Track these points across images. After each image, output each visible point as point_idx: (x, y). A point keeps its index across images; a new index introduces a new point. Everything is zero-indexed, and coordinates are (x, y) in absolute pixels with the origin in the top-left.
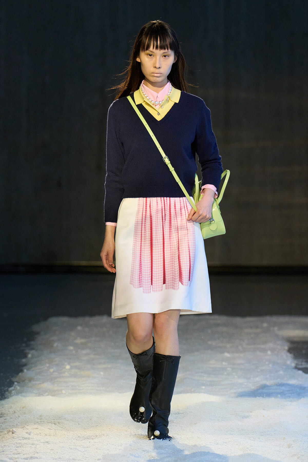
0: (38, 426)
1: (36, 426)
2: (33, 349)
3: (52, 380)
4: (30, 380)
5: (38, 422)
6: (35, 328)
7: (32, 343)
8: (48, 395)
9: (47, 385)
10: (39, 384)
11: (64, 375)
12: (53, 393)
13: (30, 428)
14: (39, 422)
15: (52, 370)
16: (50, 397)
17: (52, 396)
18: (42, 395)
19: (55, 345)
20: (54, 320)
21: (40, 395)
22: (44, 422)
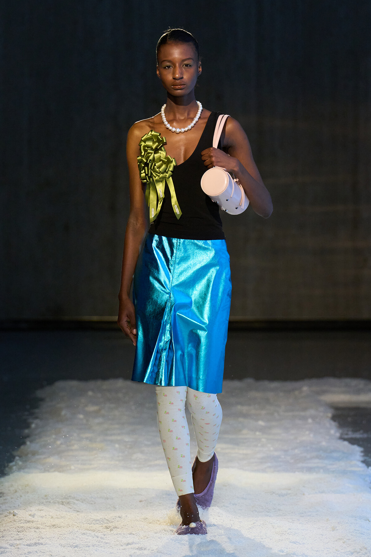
0: (43, 507)
1: (40, 507)
2: (36, 418)
3: (59, 453)
4: (34, 453)
5: (43, 503)
6: (39, 393)
7: (36, 411)
8: (55, 471)
9: (53, 460)
10: (44, 458)
11: (73, 448)
12: (59, 469)
13: (34, 509)
14: (44, 503)
15: (59, 442)
16: (57, 474)
17: (60, 472)
18: (48, 471)
19: (63, 413)
20: (60, 384)
21: (46, 470)
22: (50, 502)
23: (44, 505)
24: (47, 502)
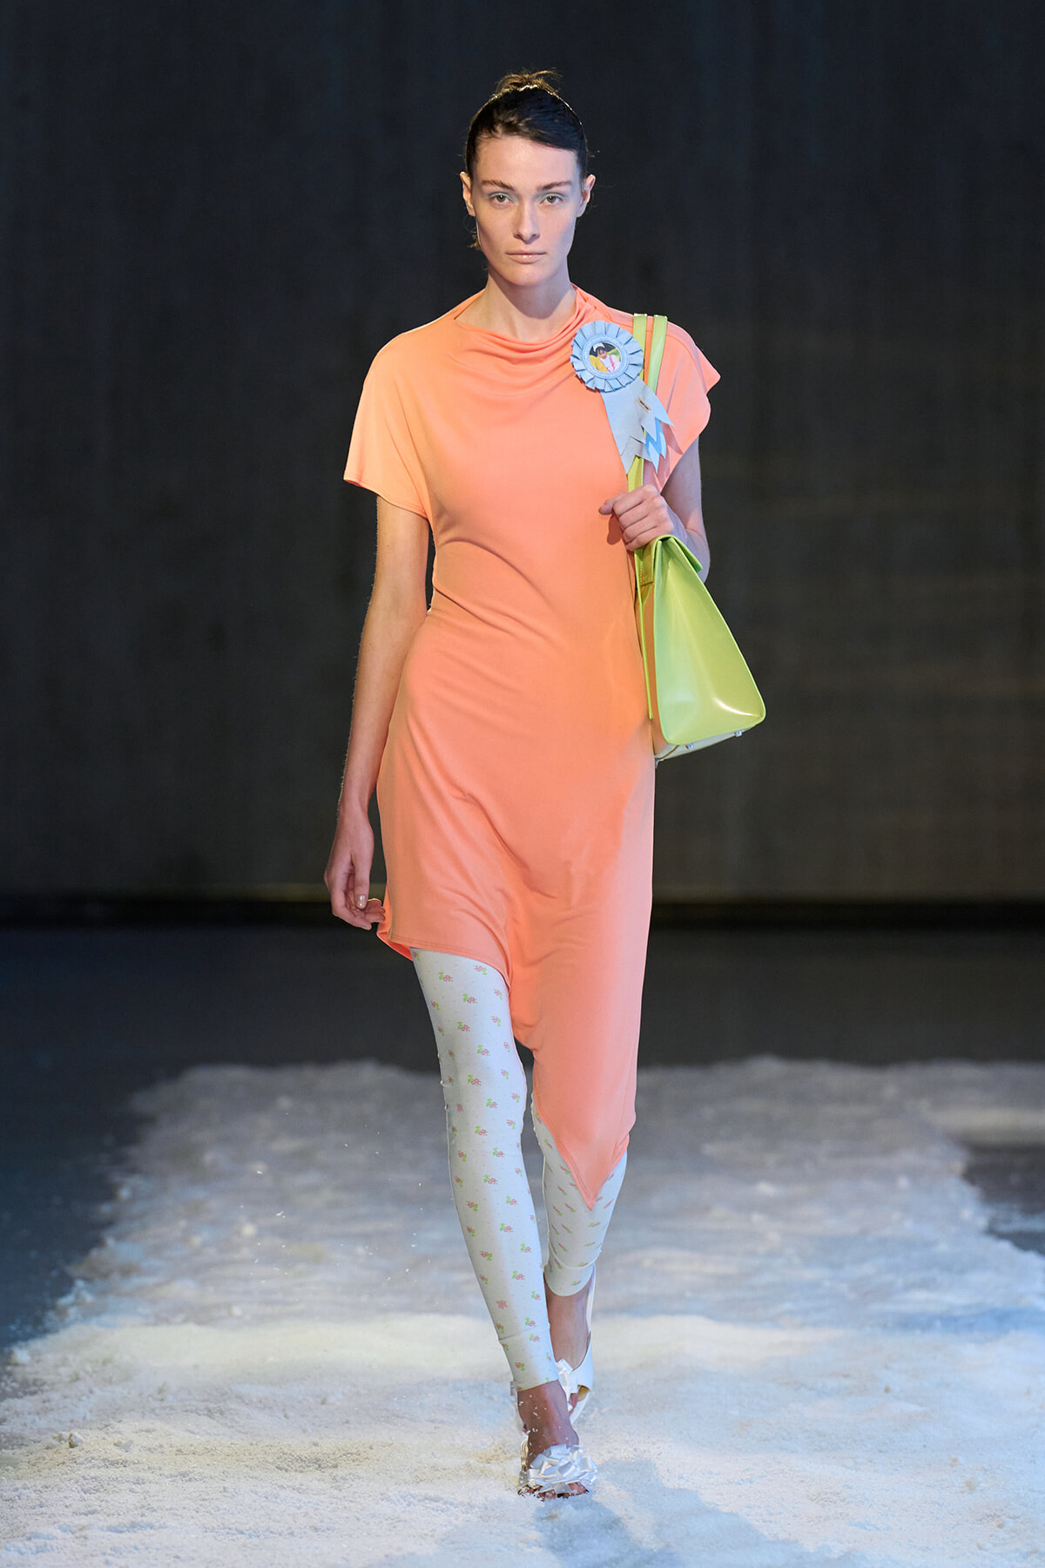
0: (152, 1424)
1: (146, 1424)
2: (133, 1171)
3: (198, 1271)
4: (127, 1271)
5: (153, 1410)
6: (142, 1103)
7: (133, 1151)
8: (186, 1321)
9: (184, 1289)
10: (158, 1285)
11: (236, 1256)
12: (200, 1315)
13: (127, 1428)
14: (158, 1411)
15: (197, 1241)
16: (193, 1328)
17: (200, 1323)
18: (167, 1321)
19: (209, 1157)
20: (202, 1076)
21: (160, 1320)
22: (172, 1408)
23: (157, 1415)
24: (164, 1408)
